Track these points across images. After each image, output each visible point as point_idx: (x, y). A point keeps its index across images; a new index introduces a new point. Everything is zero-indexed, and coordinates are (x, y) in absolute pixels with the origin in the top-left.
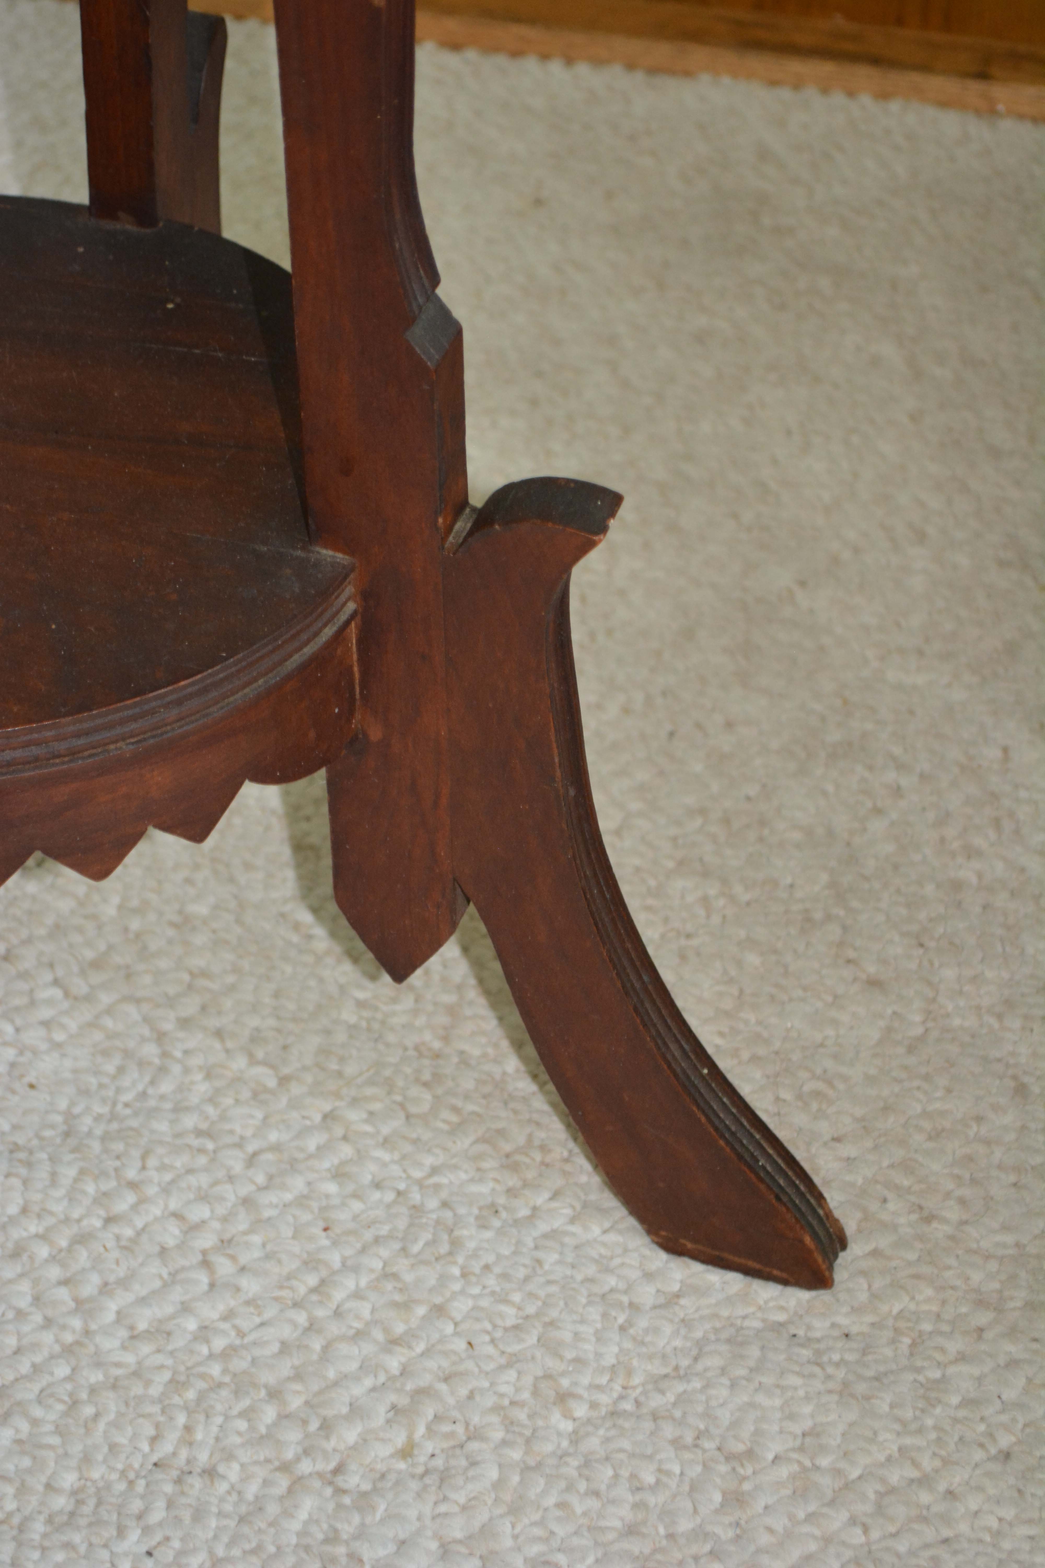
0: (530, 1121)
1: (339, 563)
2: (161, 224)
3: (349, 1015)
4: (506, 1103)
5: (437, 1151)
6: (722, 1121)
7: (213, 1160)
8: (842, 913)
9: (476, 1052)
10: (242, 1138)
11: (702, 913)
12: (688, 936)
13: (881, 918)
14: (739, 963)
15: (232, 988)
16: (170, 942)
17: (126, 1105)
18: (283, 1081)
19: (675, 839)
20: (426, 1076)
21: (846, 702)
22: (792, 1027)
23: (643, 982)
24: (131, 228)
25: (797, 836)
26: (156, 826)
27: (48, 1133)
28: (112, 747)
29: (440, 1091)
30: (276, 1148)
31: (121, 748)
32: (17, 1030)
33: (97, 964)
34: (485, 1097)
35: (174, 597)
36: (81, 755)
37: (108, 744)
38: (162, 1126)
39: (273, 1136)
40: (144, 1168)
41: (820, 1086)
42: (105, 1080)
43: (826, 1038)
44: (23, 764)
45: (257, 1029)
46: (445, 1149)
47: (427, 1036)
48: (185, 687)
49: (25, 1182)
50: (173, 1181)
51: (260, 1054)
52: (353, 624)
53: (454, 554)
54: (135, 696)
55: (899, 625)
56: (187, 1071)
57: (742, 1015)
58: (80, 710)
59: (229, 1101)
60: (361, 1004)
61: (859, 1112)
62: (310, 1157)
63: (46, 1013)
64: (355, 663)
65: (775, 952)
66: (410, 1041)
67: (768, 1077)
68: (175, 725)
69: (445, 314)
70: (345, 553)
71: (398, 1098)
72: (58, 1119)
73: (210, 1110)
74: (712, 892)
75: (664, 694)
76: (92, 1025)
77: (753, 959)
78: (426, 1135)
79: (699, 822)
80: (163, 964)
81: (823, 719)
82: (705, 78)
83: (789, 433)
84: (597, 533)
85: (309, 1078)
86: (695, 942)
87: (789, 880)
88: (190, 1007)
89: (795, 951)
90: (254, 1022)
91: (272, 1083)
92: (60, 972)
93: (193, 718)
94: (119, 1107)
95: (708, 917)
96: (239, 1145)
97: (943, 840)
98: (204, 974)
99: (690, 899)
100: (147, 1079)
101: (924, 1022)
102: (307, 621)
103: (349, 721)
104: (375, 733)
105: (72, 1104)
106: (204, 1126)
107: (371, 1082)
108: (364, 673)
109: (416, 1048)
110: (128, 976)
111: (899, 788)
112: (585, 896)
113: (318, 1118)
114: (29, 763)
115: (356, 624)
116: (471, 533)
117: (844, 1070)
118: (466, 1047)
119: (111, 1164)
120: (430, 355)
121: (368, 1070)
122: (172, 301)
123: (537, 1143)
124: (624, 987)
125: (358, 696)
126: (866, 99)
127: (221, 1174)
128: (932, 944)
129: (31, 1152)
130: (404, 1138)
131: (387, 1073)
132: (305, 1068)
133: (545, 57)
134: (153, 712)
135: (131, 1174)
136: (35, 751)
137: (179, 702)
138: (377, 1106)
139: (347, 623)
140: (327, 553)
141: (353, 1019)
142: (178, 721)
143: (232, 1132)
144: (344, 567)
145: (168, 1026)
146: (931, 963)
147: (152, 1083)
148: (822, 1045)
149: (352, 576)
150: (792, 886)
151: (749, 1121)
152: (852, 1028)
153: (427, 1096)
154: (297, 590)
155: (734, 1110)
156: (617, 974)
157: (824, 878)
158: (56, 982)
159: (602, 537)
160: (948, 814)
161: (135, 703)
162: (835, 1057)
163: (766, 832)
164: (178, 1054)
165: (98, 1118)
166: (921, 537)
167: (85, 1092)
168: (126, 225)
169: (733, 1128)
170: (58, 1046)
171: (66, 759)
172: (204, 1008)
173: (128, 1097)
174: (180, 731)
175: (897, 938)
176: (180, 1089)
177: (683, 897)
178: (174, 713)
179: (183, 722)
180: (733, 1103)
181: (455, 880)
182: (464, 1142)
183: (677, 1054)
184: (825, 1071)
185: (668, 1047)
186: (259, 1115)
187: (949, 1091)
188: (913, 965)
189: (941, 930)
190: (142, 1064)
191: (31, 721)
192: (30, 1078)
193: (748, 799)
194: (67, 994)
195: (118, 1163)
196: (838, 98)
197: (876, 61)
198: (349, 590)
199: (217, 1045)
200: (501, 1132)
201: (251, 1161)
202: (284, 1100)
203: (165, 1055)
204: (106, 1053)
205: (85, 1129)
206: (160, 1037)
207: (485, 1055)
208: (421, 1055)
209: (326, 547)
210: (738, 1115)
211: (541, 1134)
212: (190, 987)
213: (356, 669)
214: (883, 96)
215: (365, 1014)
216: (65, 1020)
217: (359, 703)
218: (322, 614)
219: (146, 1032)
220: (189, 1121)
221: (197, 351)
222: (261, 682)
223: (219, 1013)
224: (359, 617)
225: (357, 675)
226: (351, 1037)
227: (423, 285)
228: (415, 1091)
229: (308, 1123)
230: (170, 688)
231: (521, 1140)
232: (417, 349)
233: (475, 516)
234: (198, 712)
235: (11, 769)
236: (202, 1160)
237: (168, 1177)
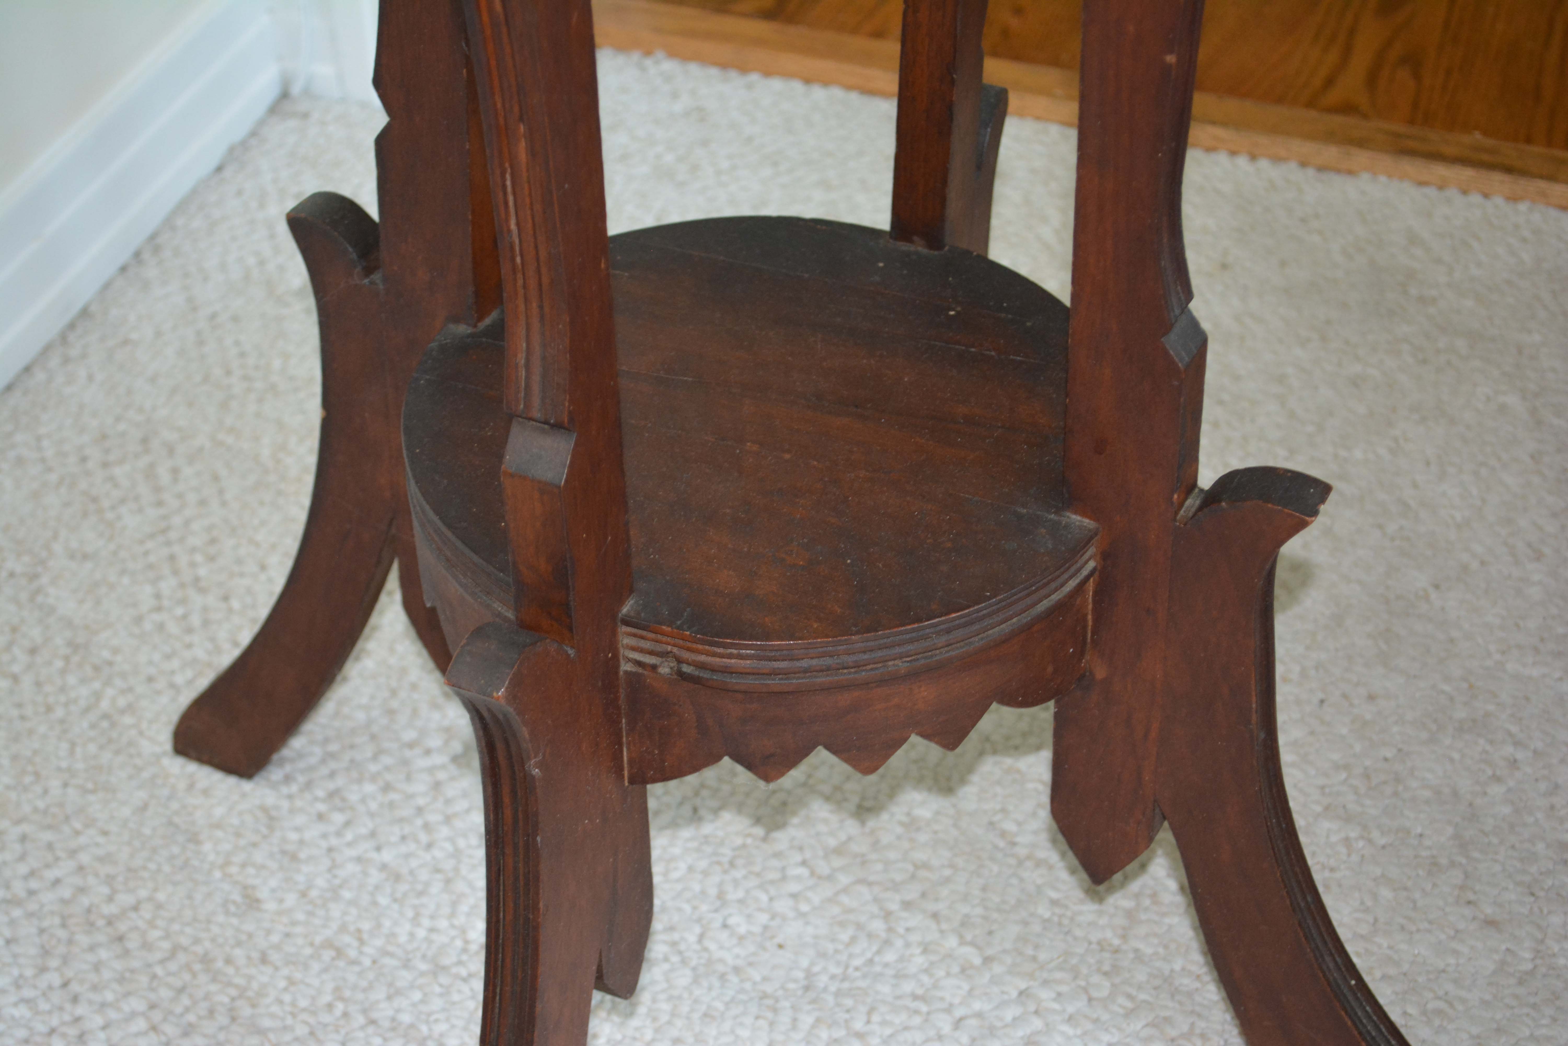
0: (1193, 1012)
1: (1086, 527)
2: (947, 248)
3: (1044, 911)
4: (1173, 996)
5: (1114, 1030)
6: (1365, 1026)
7: (926, 1020)
8: (1464, 861)
9: (1149, 951)
10: (951, 1005)
11: (1343, 850)
12: (1332, 870)
13: (1497, 868)
14: (1375, 896)
15: (947, 880)
16: (899, 838)
17: (857, 969)
18: (988, 960)
19: (1322, 788)
20: (1106, 967)
21: (1471, 687)
22: (1419, 954)
23: (1307, 902)
24: (923, 250)
25: (1427, 794)
26: (917, 734)
27: (791, 986)
28: (890, 663)
29: (1117, 980)
30: (979, 1015)
31: (897, 665)
32: (771, 899)
33: (838, 851)
34: (1155, 988)
35: (949, 545)
36: (864, 668)
37: (887, 661)
38: (885, 989)
39: (977, 1006)
40: (868, 1022)
41: (1441, 1005)
42: (840, 947)
43: (1448, 965)
44: (817, 671)
45: (967, 916)
46: (1120, 1029)
47: (1109, 934)
48: (954, 619)
49: (772, 1024)
50: (891, 1036)
51: (969, 937)
52: (1092, 580)
53: (1185, 524)
54: (914, 623)
55: (1517, 625)
56: (908, 945)
57: (1377, 939)
58: (868, 631)
59: (941, 973)
60: (1054, 903)
61: (1475, 1030)
62: (1006, 1026)
63: (794, 887)
64: (1090, 612)
65: (1405, 889)
66: (1095, 936)
67: (1397, 994)
68: (943, 650)
69: (1194, 324)
70: (1090, 518)
71: (1083, 983)
72: (800, 975)
73: (925, 979)
74: (1353, 835)
75: (1317, 668)
76: (831, 900)
77: (1386, 893)
78: (1105, 1017)
79: (1344, 775)
80: (892, 855)
81: (1451, 699)
82: (1365, 176)
83: (1428, 463)
84: (1311, 516)
85: (1009, 960)
86: (1338, 875)
87: (1419, 830)
88: (912, 893)
89: (1423, 890)
90: (965, 909)
91: (977, 961)
92: (808, 854)
93: (958, 645)
94: (850, 970)
95: (1349, 855)
96: (949, 1010)
97: (1552, 807)
98: (926, 866)
99: (1334, 839)
100: (875, 948)
101: (1533, 960)
102: (1057, 573)
103: (1080, 661)
104: (1100, 673)
105: (812, 964)
106: (920, 992)
107: (1060, 968)
108: (1096, 620)
109: (1099, 943)
110: (864, 863)
111: (1515, 761)
112: (1266, 823)
113: (1014, 994)
114: (822, 671)
115: (1094, 580)
116: (1200, 509)
117: (1463, 993)
118: (1141, 946)
119: (842, 1016)
120: (1181, 357)
121: (1058, 958)
122: (953, 310)
123: (1198, 1031)
124: (1291, 904)
125: (1089, 640)
126: (1499, 200)
127: (932, 1033)
128: (1542, 894)
129: (777, 1000)
130: (1086, 1017)
131: (1074, 961)
132: (1005, 951)
133: (1233, 153)
134: (926, 638)
135: (858, 1025)
136: (828, 661)
137: (948, 631)
138: (1064, 989)
139: (1087, 578)
140: (1075, 518)
141: (1047, 915)
142: (947, 646)
143: (942, 999)
144: (1090, 530)
145: (894, 907)
146: (1541, 911)
147: (879, 952)
148: (1444, 971)
149: (1094, 541)
150: (1421, 835)
151: (1386, 1028)
152: (1470, 959)
153: (1107, 984)
154: (1050, 546)
155: (1375, 1018)
156: (1287, 893)
157: (1450, 830)
158: (804, 863)
159: (1314, 518)
160: (1557, 786)
161: (913, 629)
162: (1455, 981)
163: (1400, 788)
164: (901, 931)
165: (833, 977)
166: (1539, 557)
167: (823, 955)
168: (918, 247)
169: (1374, 1034)
170: (802, 915)
171: (853, 670)
172: (924, 895)
173: (857, 962)
174: (947, 655)
175: (1511, 886)
176: (901, 959)
177: (1328, 836)
178: (943, 640)
179: (950, 647)
180: (1375, 1012)
181: (1155, 801)
182: (1137, 1025)
183: (1331, 965)
184: (1446, 994)
185: (1324, 960)
186: (966, 986)
187: (1554, 1020)
188: (1525, 910)
189: (1550, 882)
190: (870, 936)
191: (827, 636)
192: (779, 940)
193: (1386, 759)
194: (813, 873)
195: (847, 1016)
196: (1476, 198)
197: (1509, 170)
198: (1091, 551)
199: (934, 926)
200: (1167, 1020)
201: (958, 1023)
202: (987, 976)
203: (890, 930)
204: (842, 924)
205: (821, 985)
206: (887, 915)
207: (1156, 954)
208: (1102, 950)
209: (1076, 513)
210: (1378, 1022)
211: (1201, 1024)
212: (913, 877)
213: (1090, 617)
214: (1513, 199)
215: (1058, 911)
216: (810, 894)
217: (1089, 646)
218: (1069, 568)
219: (875, 909)
220: (908, 987)
221: (973, 350)
222: (1015, 620)
223: (937, 900)
224: (1097, 574)
225: (1090, 623)
226: (1045, 928)
227: (1180, 299)
228: (1095, 979)
229: (1006, 997)
230: (943, 618)
231: (1185, 1028)
232: (1171, 352)
233: (1202, 495)
234: (962, 641)
235: (808, 675)
236: (917, 1020)
237: (888, 1031)
